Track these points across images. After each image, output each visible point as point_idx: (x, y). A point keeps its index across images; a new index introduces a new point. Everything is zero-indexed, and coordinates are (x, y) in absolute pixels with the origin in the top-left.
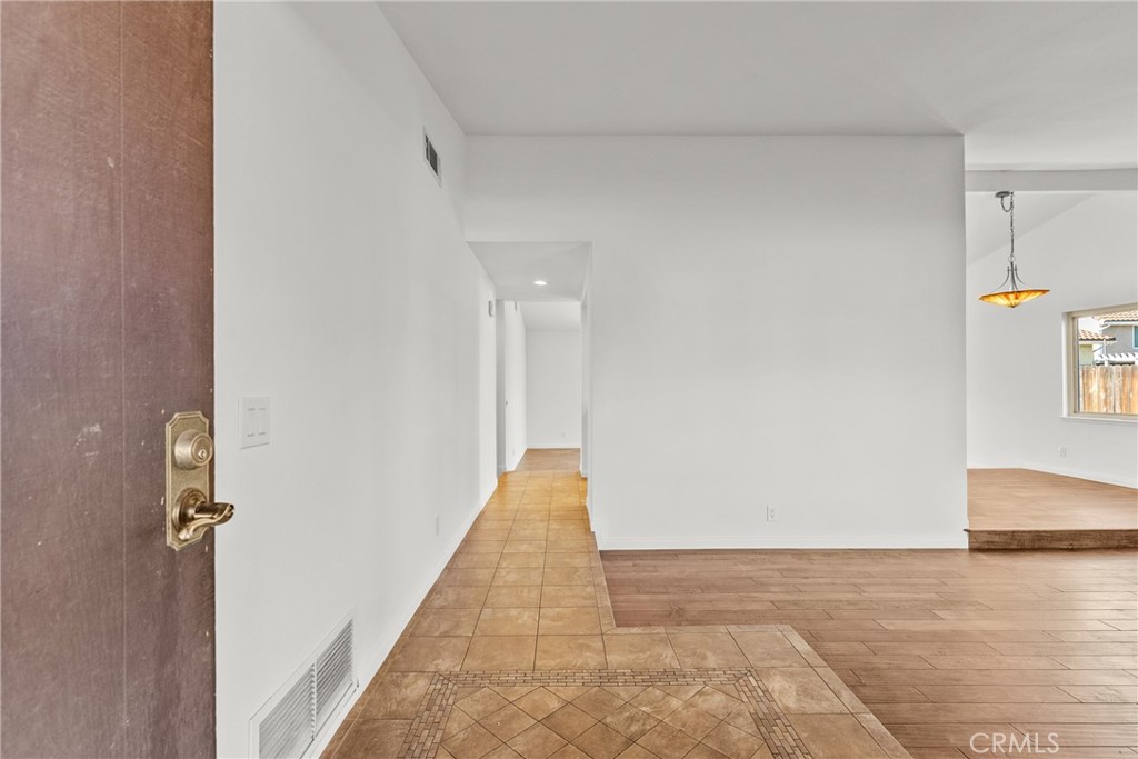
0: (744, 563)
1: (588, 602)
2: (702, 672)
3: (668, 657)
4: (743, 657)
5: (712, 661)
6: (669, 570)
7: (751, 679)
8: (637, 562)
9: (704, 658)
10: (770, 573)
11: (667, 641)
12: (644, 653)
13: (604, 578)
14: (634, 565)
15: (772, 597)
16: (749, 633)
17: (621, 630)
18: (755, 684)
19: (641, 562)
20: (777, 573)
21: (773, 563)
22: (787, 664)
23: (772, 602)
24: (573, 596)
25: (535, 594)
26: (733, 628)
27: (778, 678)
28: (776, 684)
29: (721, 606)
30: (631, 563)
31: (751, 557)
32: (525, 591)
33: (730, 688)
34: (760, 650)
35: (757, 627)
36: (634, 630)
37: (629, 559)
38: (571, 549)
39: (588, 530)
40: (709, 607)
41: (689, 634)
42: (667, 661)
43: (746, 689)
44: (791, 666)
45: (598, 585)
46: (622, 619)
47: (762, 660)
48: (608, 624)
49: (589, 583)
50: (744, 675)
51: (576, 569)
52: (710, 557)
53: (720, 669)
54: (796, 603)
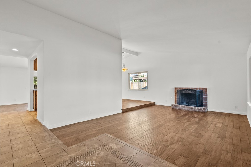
0: (87, 124)
1: (55, 144)
2: (96, 149)
3: (86, 149)
4: (102, 143)
5: (96, 146)
6: (70, 130)
7: (106, 146)
8: (60, 130)
9: (94, 146)
10: (93, 124)
11: (84, 145)
12: (80, 150)
13: (55, 136)
14: (59, 131)
15: (97, 129)
16: (100, 137)
17: (69, 148)
18: (108, 147)
19: (61, 130)
20: (95, 124)
21: (93, 122)
22: (111, 140)
23: (97, 130)
24: (48, 144)
25: (33, 148)
26: (96, 137)
27: (111, 144)
28: (111, 145)
29: (87, 134)
30: (58, 131)
31: (88, 122)
32: (29, 148)
33: (103, 150)
34: (104, 140)
35: (101, 135)
36: (73, 146)
37: (57, 130)
38: (39, 131)
39: (42, 125)
40: (84, 135)
41: (88, 142)
42: (86, 150)
43: (106, 149)
44: (111, 141)
45: (55, 139)
46: (68, 145)
47: (106, 141)
48: (65, 147)
49: (52, 139)
50: (104, 146)
51: (45, 137)
52: (78, 124)
53: (99, 147)
54: (102, 129)
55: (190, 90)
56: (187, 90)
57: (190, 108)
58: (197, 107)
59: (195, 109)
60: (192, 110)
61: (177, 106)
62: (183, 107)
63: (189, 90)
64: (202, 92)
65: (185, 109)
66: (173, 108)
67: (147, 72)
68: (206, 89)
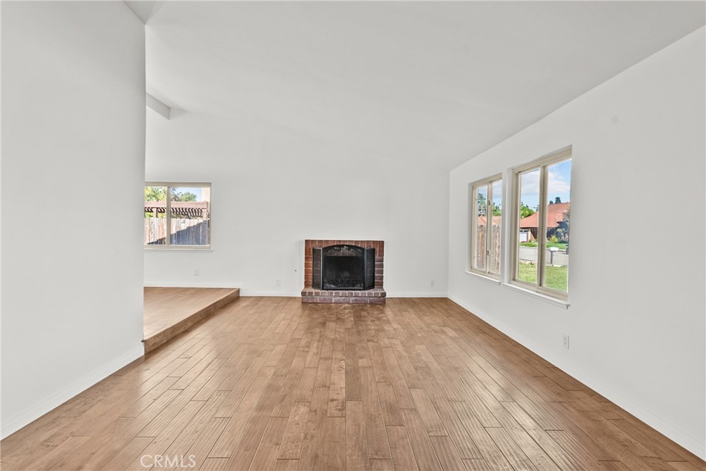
55: (350, 247)
56: (343, 246)
57: (352, 296)
58: (366, 292)
59: (363, 298)
60: (356, 300)
61: (317, 294)
62: (334, 295)
63: (347, 246)
64: (373, 252)
65: (339, 300)
66: (305, 300)
67: (209, 184)
68: (381, 244)
